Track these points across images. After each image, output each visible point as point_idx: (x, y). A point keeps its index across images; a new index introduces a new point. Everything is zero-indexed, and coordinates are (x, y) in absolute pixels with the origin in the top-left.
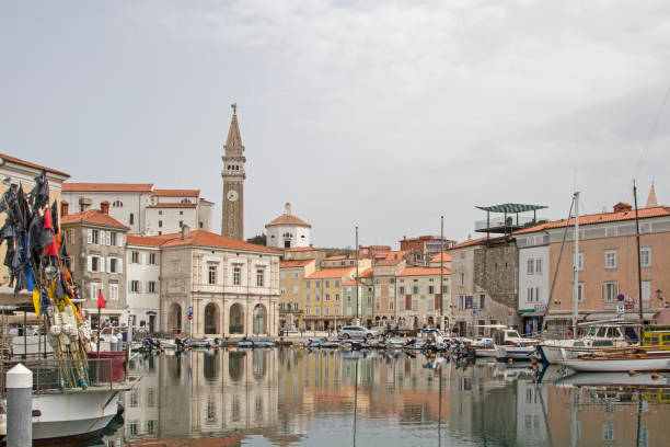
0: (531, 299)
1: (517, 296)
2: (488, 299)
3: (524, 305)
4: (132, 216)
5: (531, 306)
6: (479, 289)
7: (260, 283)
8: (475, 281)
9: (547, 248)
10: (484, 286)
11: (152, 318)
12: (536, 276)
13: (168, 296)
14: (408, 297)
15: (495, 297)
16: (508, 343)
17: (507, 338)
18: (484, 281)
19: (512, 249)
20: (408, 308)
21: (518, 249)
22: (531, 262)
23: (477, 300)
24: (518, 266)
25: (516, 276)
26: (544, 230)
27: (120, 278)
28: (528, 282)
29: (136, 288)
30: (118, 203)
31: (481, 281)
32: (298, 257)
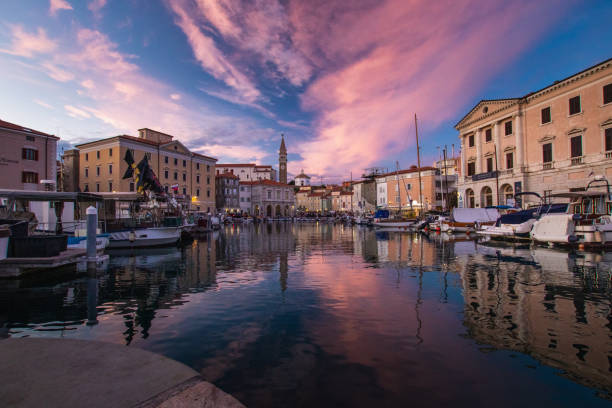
0: (381, 202)
1: (376, 201)
2: (366, 202)
4: (247, 176)
5: (381, 205)
6: (363, 199)
8: (362, 196)
9: (386, 183)
10: (365, 198)
12: (383, 194)
13: (254, 203)
19: (374, 184)
20: (344, 207)
21: (376, 183)
22: (381, 188)
23: (362, 203)
24: (376, 189)
25: (376, 194)
26: (384, 176)
27: (237, 197)
28: (380, 196)
29: (243, 200)
30: (243, 171)
31: (364, 195)
32: (305, 189)
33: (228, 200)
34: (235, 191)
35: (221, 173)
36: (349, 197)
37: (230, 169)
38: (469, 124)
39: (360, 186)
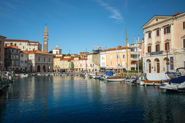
0: (102, 65)
1: (100, 64)
2: (94, 64)
3: (101, 66)
4: (24, 47)
5: (103, 66)
6: (93, 63)
7: (49, 61)
8: (92, 61)
9: (105, 55)
10: (94, 62)
11: (26, 69)
12: (103, 60)
13: (29, 64)
14: (81, 64)
15: (96, 64)
16: (98, 75)
17: (98, 74)
18: (94, 61)
19: (99, 55)
20: (81, 66)
21: (100, 55)
22: (102, 57)
23: (92, 65)
24: (100, 58)
25: (100, 60)
26: (105, 51)
27: (19, 60)
28: (102, 61)
29: (22, 61)
30: (20, 44)
31: (93, 61)
32: (59, 56)
33: (13, 62)
34: (17, 56)
35: (8, 45)
36: (84, 61)
37: (14, 43)
38: (148, 27)
39: (91, 56)
